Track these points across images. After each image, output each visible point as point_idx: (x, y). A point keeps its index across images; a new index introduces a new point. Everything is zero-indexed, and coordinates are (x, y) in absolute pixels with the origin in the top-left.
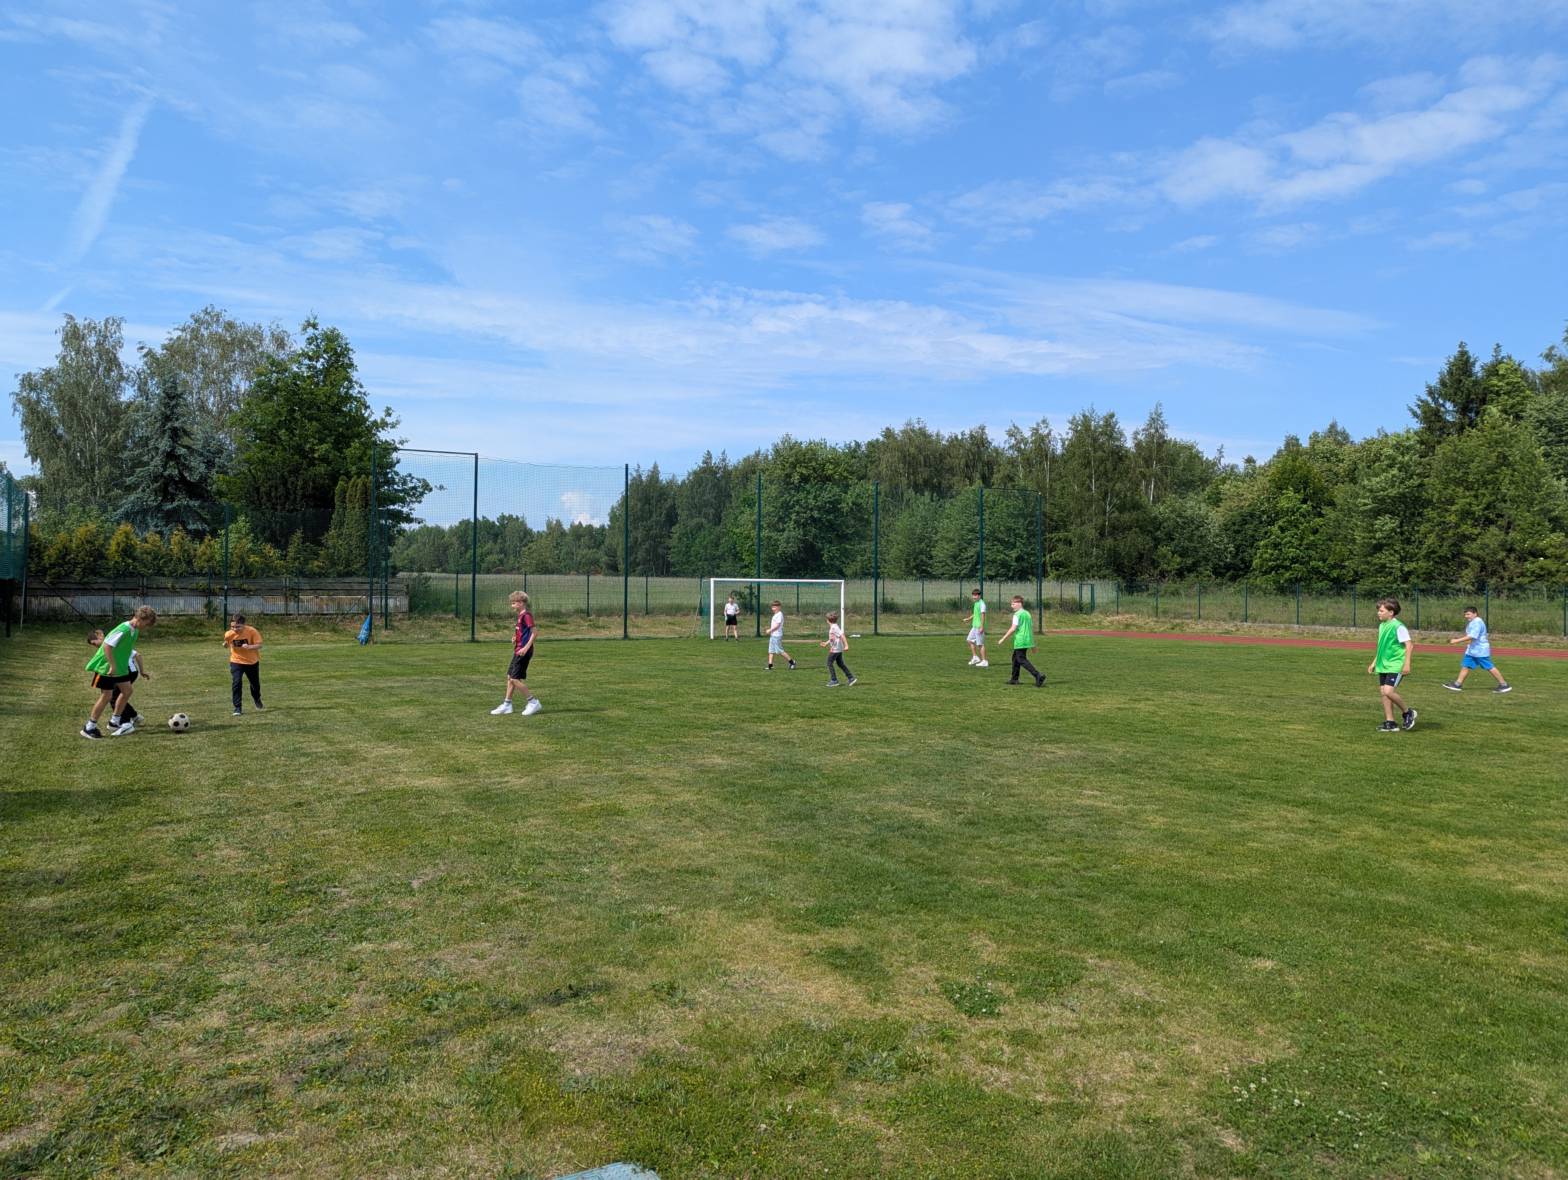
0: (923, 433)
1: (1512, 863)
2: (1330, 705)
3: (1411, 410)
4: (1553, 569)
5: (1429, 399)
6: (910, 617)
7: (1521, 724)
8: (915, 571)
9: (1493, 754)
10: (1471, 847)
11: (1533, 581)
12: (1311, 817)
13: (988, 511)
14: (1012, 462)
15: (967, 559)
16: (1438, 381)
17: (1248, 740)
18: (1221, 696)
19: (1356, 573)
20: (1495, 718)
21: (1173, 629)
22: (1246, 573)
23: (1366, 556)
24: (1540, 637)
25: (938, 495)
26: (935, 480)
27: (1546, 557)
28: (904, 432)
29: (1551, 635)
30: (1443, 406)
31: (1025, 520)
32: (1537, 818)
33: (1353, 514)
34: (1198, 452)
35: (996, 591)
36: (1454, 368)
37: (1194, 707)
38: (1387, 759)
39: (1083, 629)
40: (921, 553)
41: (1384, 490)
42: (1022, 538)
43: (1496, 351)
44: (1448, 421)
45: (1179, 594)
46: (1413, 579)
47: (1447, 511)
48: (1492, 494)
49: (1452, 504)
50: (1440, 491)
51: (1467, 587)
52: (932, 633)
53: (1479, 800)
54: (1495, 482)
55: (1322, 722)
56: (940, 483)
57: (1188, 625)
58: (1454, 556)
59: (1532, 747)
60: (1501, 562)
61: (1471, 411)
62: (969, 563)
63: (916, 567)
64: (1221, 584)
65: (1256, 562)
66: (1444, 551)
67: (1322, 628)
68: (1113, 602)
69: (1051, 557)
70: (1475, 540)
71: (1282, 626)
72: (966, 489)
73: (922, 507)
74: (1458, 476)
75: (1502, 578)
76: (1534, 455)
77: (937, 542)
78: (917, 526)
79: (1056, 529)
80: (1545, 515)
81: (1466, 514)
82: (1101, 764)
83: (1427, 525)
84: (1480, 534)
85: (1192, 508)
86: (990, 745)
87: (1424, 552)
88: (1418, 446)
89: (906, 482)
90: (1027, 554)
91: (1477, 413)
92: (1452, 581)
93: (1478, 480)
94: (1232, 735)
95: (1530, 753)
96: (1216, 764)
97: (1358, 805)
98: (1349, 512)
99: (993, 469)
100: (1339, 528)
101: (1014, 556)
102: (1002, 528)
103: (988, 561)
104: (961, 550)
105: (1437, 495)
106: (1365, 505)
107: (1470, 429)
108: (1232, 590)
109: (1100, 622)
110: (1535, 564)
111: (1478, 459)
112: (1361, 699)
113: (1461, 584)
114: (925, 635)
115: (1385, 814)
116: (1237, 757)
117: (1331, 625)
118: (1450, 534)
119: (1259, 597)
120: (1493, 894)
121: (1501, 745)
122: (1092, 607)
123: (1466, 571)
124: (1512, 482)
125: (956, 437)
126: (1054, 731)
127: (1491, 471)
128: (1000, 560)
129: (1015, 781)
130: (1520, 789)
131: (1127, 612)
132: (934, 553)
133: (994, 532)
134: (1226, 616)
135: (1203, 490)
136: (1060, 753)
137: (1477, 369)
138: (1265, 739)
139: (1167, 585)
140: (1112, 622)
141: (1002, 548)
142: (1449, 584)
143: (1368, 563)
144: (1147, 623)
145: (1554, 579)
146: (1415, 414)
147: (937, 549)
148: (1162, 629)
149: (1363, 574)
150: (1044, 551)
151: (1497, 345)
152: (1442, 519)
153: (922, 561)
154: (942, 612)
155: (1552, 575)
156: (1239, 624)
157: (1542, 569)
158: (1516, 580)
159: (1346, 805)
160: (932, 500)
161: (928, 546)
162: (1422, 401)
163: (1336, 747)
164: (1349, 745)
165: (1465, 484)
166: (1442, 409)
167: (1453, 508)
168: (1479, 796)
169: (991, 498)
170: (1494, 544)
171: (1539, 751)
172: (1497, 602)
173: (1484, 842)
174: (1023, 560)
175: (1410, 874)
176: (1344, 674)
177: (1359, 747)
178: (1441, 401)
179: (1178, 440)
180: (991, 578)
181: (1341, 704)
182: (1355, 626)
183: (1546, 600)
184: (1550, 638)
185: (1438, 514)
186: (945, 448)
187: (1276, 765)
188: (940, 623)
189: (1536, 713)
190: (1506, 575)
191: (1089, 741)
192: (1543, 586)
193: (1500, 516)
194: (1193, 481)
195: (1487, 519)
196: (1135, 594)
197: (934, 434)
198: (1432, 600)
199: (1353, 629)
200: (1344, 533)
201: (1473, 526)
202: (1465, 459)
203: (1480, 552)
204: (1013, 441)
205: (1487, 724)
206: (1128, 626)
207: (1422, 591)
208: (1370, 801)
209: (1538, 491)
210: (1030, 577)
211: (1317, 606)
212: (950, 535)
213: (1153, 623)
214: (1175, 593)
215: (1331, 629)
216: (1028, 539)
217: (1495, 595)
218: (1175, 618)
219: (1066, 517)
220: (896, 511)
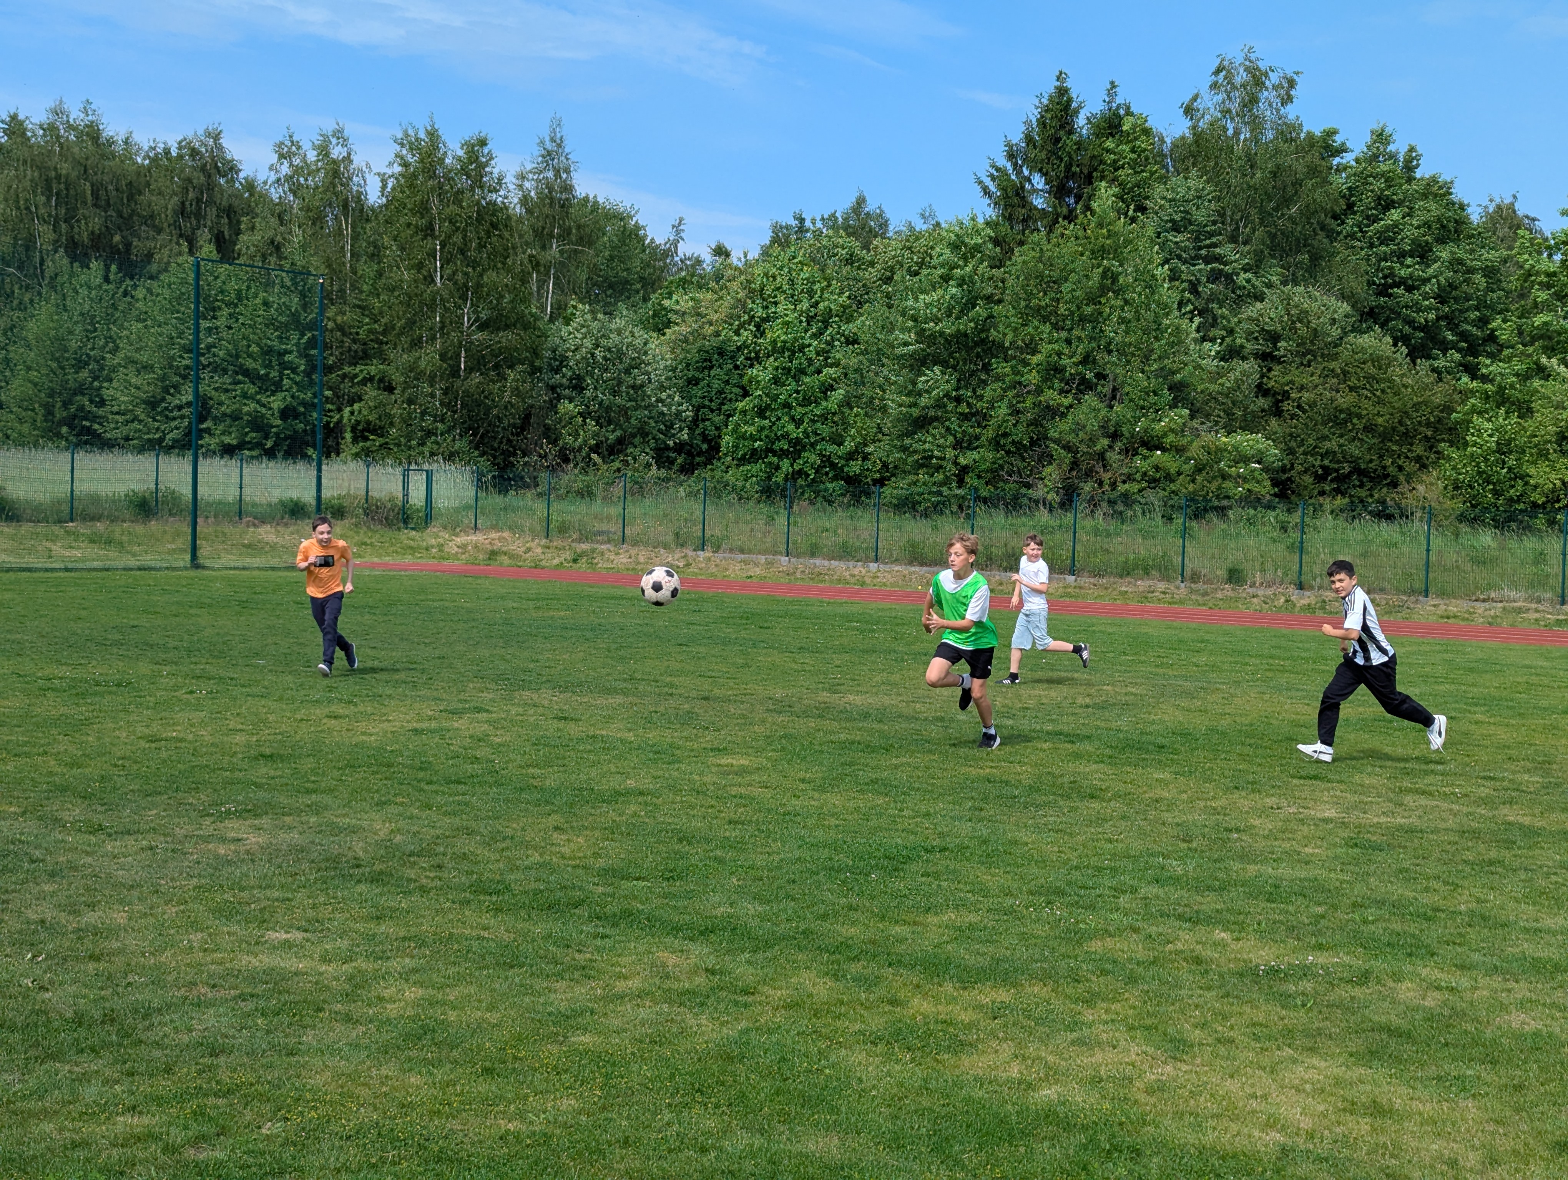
0: (92, 133)
1: (1040, 1039)
2: (805, 714)
3: (980, 182)
4: (1173, 471)
5: (1009, 166)
6: (41, 528)
7: (1097, 744)
8: (64, 430)
9: (1047, 804)
10: (979, 1007)
11: (1144, 489)
12: (711, 961)
13: (226, 311)
14: (281, 215)
15: (180, 408)
16: (1022, 136)
17: (641, 793)
18: (619, 699)
19: (885, 465)
20: (1059, 733)
21: (575, 561)
22: (709, 461)
23: (900, 437)
24: (1148, 583)
25: (120, 270)
26: (117, 238)
27: (1164, 450)
28: (50, 129)
29: (1162, 580)
30: (1029, 180)
31: (303, 335)
32: (1094, 934)
33: (885, 360)
34: (638, 227)
35: (235, 479)
36: (1049, 116)
37: (561, 725)
38: (874, 823)
39: (408, 559)
40: (80, 390)
41: (937, 320)
42: (294, 370)
43: (1109, 94)
44: (1036, 208)
45: (590, 494)
46: (970, 480)
47: (1026, 364)
48: (1092, 339)
49: (1034, 352)
50: (1016, 329)
51: (1049, 497)
52: (88, 565)
53: (1009, 901)
54: (1095, 319)
55: (783, 749)
56: (128, 246)
57: (602, 554)
58: (1033, 443)
59: (1106, 790)
60: (1101, 456)
61: (1069, 193)
62: (182, 417)
63: (70, 422)
64: (668, 480)
65: (727, 441)
66: (1020, 433)
67: (826, 563)
68: (467, 507)
69: (352, 413)
70: (1063, 415)
71: (762, 559)
72: (180, 260)
73: (83, 291)
74: (1043, 303)
75: (1101, 483)
76: (1153, 276)
77: (114, 370)
78: (71, 332)
79: (364, 357)
80: (1165, 378)
81: (1053, 371)
82: (334, 861)
83: (995, 386)
84: (1071, 406)
85: (619, 332)
86: (101, 828)
87: (990, 433)
88: (990, 246)
89: (52, 236)
90: (304, 403)
91: (1078, 198)
92: (1028, 486)
93: (1072, 313)
94: (615, 783)
95: (1103, 800)
96: (566, 850)
97: (802, 926)
98: (878, 357)
99: (239, 222)
100: (864, 384)
101: (275, 406)
102: (254, 348)
103: (225, 415)
104: (166, 390)
105: (1010, 336)
106: (906, 344)
107: (1066, 223)
108: (682, 492)
109: (440, 546)
110: (1148, 461)
111: (1073, 277)
112: (857, 700)
113: (1039, 492)
114: (67, 570)
115: (844, 946)
116: (612, 831)
117: (840, 558)
118: (1028, 403)
119: (730, 504)
120: (996, 1115)
121: (1062, 786)
122: (428, 516)
123: (1048, 470)
124: (1122, 321)
125: (167, 152)
126: (258, 786)
127: (1092, 300)
128: (249, 414)
129: (120, 917)
130: (1076, 874)
131: (495, 527)
132: (107, 393)
133: (237, 356)
134: (670, 538)
135: (645, 300)
136: (254, 840)
137: (1081, 121)
138: (673, 788)
139: (571, 476)
140: (463, 547)
141: (252, 390)
142: (1023, 491)
143: (904, 449)
144: (529, 550)
145: (1173, 487)
146: (986, 192)
147: (115, 384)
148: (556, 561)
149: (896, 467)
150: (342, 400)
151: (1112, 83)
152: (1017, 378)
153: (81, 408)
154: (113, 520)
155: (1169, 478)
156: (691, 554)
157: (1157, 468)
158: (1122, 488)
159: (781, 930)
160: (107, 279)
161: (96, 378)
162: (998, 169)
163: (794, 802)
164: (817, 795)
165: (1053, 320)
166: (1027, 186)
167: (1035, 359)
168: (1009, 894)
169: (233, 285)
170: (1093, 425)
171: (1117, 796)
172: (1089, 523)
173: (1003, 995)
174: (296, 416)
175: (860, 1080)
176: (843, 650)
177: (835, 800)
178: (1026, 172)
179: (601, 200)
180: (228, 451)
181: (823, 711)
182: (876, 560)
183: (1159, 521)
184: (1161, 586)
185: (1012, 367)
186: (140, 171)
187: (677, 847)
188: (109, 542)
189: (1123, 723)
190: (1106, 477)
191: (326, 808)
192: (1154, 497)
193: (1101, 376)
194: (627, 282)
195: (1083, 381)
196: (512, 492)
197: (120, 139)
198: (999, 517)
199: (873, 566)
200: (870, 394)
201: (1061, 392)
202: (1055, 274)
203: (1071, 437)
204: (285, 169)
205: (1045, 746)
206: (493, 554)
207: (985, 500)
208: (824, 917)
209: (1157, 338)
210: (310, 451)
211: (820, 523)
212: (144, 357)
213: (539, 550)
214: (586, 493)
215: (840, 566)
216: (308, 374)
217: (1088, 511)
218: (580, 541)
219: (385, 333)
220: (27, 298)
